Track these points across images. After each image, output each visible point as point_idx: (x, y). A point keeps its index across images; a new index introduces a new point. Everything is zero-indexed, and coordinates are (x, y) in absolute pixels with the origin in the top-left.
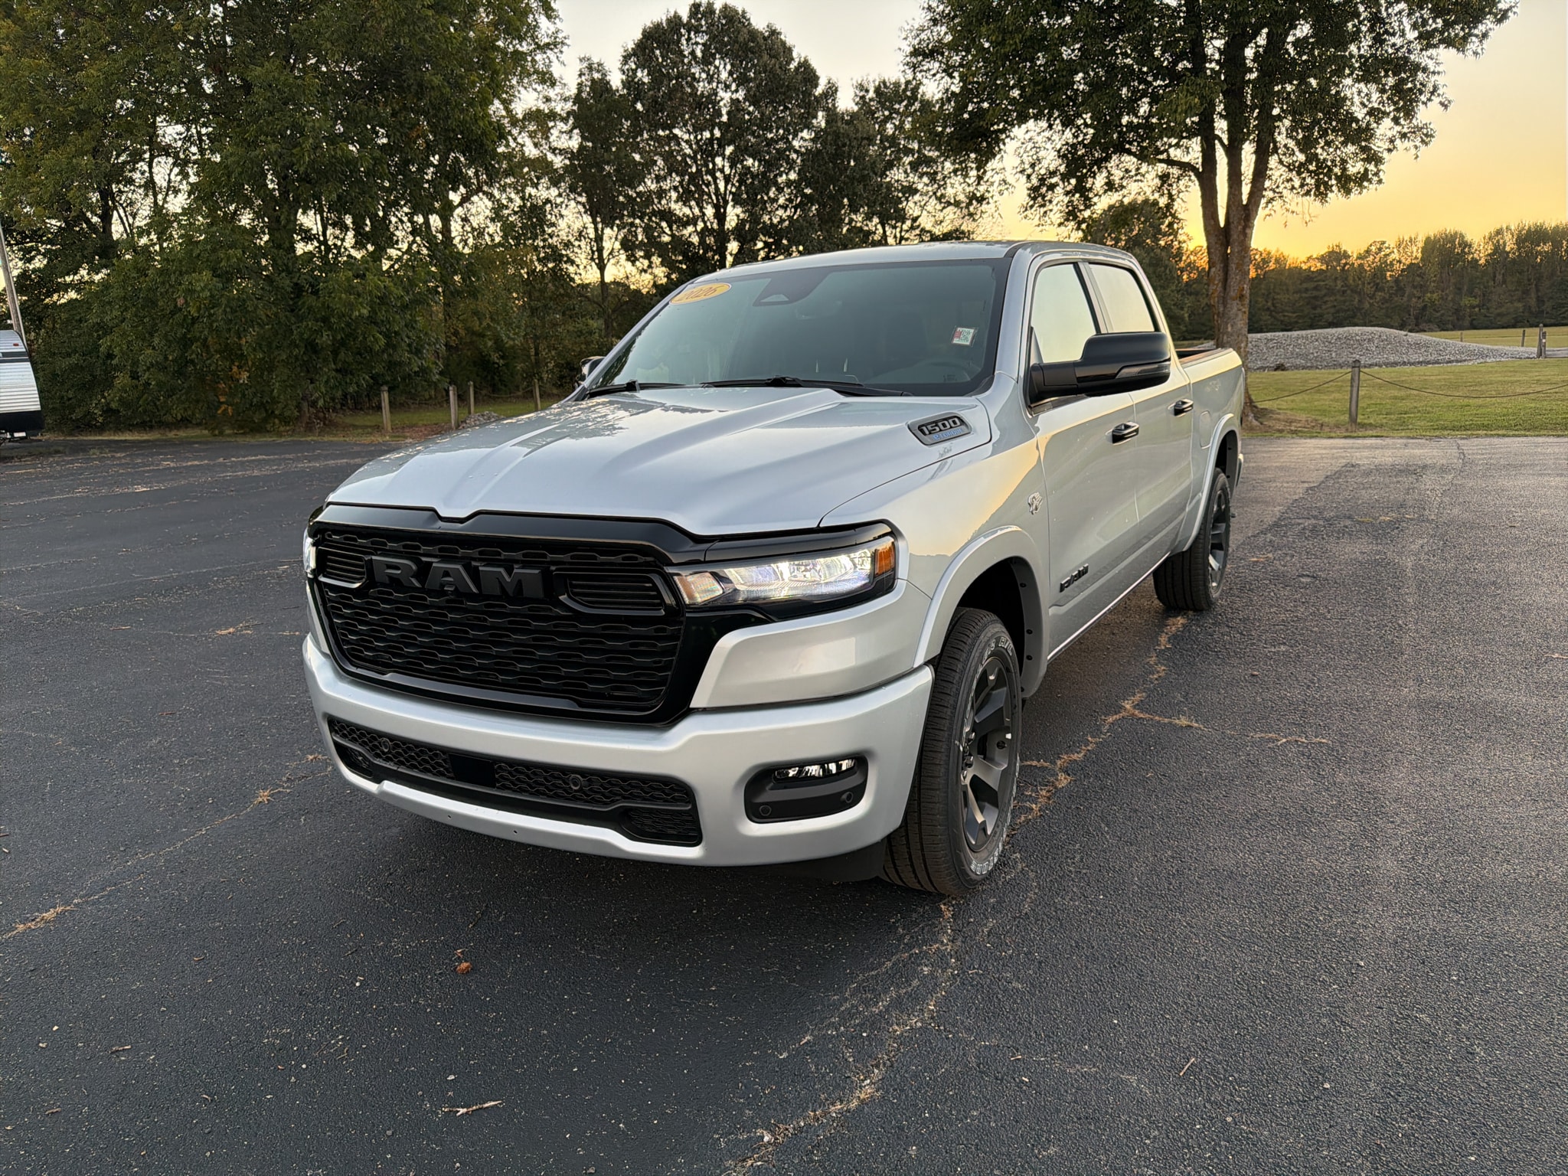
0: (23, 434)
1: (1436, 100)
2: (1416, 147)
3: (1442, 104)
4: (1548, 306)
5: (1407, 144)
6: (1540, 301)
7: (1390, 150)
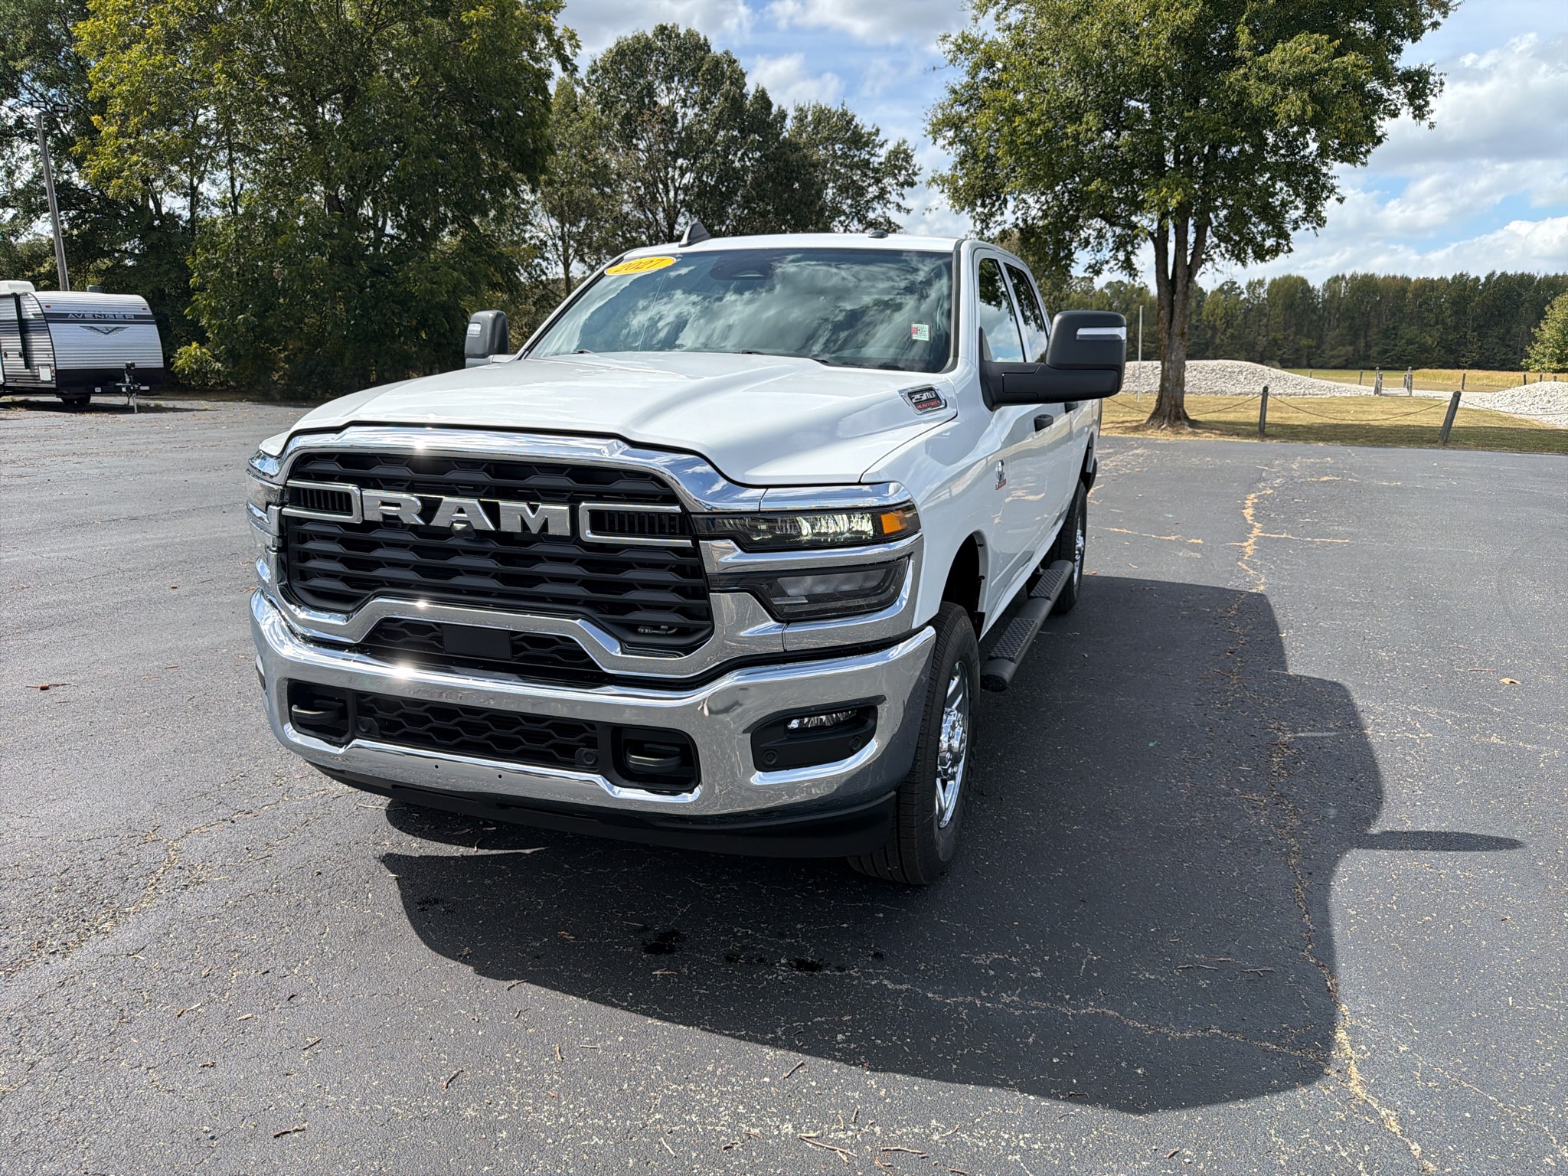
0: (147, 388)
1: (1333, 198)
2: (1314, 228)
3: (1338, 199)
4: (1374, 351)
5: (1308, 225)
6: (1368, 346)
7: (1295, 229)
